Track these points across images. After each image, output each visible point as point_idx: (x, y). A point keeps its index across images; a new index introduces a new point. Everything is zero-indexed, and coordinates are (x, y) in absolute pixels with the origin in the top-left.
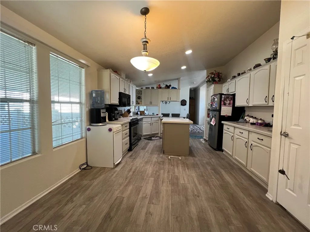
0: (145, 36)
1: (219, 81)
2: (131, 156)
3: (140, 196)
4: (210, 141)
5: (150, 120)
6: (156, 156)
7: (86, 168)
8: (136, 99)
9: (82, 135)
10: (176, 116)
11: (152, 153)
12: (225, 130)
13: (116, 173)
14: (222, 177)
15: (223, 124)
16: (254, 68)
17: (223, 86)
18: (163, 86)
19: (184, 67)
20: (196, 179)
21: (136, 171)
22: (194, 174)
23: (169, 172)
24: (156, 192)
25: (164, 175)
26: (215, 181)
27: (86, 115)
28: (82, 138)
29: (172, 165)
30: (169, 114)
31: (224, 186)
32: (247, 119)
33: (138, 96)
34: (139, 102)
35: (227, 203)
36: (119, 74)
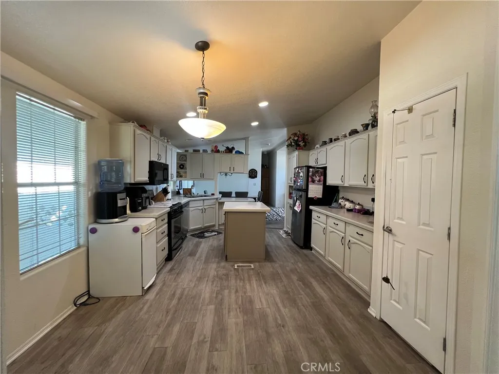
0: (203, 84)
1: (305, 146)
2: (171, 270)
3: (195, 340)
4: (293, 235)
5: (202, 205)
6: (214, 266)
7: (87, 302)
8: (177, 169)
9: (78, 241)
10: (242, 195)
11: (207, 261)
12: (314, 219)
13: (148, 304)
14: (313, 290)
15: (311, 211)
16: (350, 134)
17: (310, 155)
18: (222, 148)
19: (255, 124)
20: (278, 300)
21: (184, 297)
22: (274, 291)
23: (237, 291)
24: (220, 329)
25: (230, 298)
26: (304, 299)
27: (87, 204)
28: (78, 247)
29: (241, 279)
30: (231, 192)
31: (317, 305)
32: (341, 203)
33: (179, 163)
34: (182, 174)
35: (323, 331)
36: (148, 130)
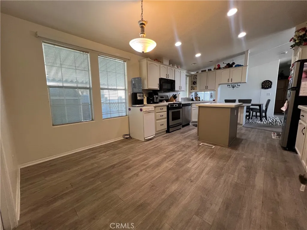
0: (142, 18)
2: (165, 136)
6: (188, 140)
8: (192, 85)
9: (126, 113)
11: (186, 138)
18: (223, 66)
20: (208, 169)
21: (158, 147)
23: (186, 155)
24: (157, 165)
25: (178, 156)
28: (126, 115)
29: (196, 151)
33: (193, 81)
34: (195, 87)
36: (159, 62)
